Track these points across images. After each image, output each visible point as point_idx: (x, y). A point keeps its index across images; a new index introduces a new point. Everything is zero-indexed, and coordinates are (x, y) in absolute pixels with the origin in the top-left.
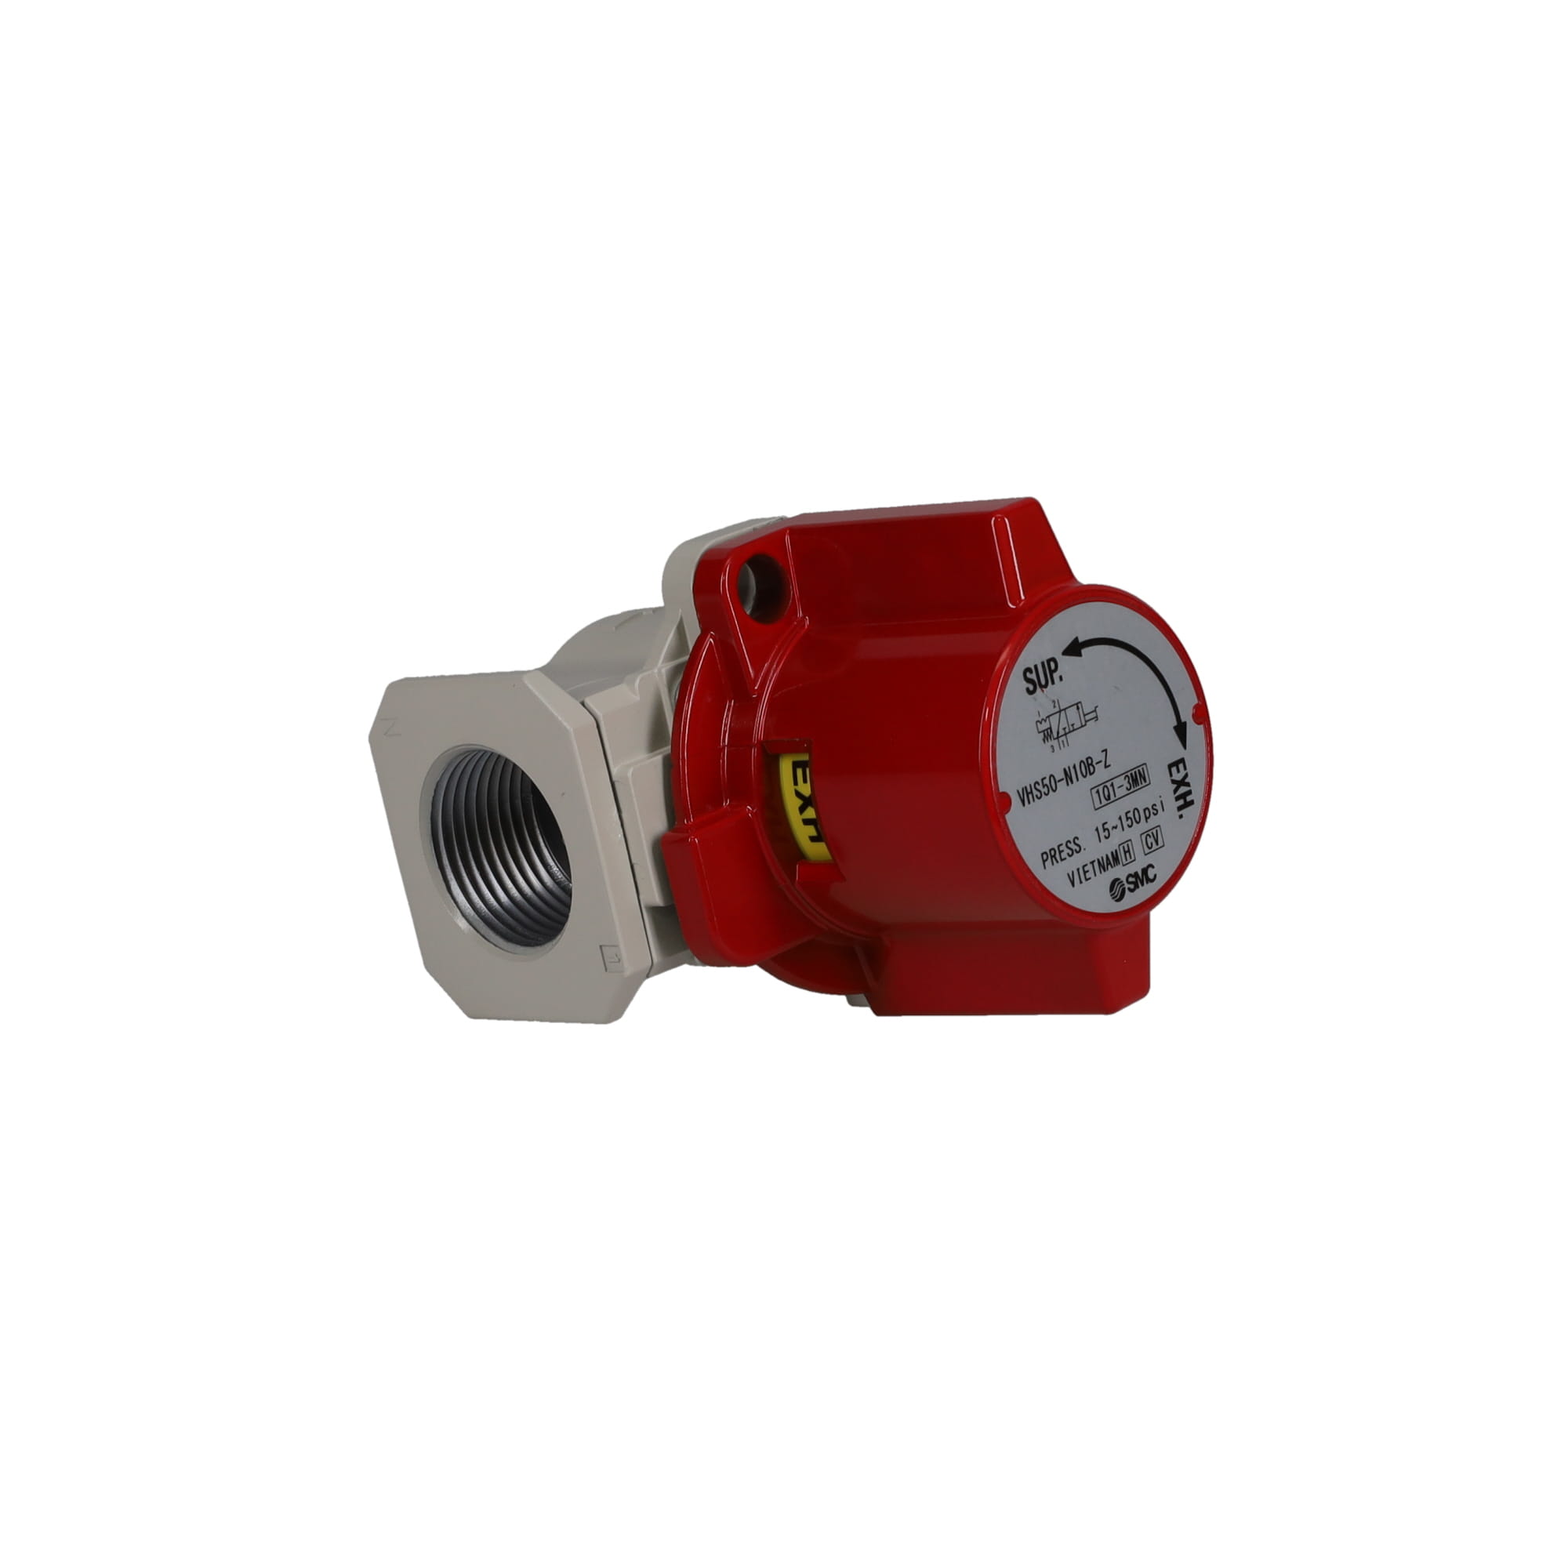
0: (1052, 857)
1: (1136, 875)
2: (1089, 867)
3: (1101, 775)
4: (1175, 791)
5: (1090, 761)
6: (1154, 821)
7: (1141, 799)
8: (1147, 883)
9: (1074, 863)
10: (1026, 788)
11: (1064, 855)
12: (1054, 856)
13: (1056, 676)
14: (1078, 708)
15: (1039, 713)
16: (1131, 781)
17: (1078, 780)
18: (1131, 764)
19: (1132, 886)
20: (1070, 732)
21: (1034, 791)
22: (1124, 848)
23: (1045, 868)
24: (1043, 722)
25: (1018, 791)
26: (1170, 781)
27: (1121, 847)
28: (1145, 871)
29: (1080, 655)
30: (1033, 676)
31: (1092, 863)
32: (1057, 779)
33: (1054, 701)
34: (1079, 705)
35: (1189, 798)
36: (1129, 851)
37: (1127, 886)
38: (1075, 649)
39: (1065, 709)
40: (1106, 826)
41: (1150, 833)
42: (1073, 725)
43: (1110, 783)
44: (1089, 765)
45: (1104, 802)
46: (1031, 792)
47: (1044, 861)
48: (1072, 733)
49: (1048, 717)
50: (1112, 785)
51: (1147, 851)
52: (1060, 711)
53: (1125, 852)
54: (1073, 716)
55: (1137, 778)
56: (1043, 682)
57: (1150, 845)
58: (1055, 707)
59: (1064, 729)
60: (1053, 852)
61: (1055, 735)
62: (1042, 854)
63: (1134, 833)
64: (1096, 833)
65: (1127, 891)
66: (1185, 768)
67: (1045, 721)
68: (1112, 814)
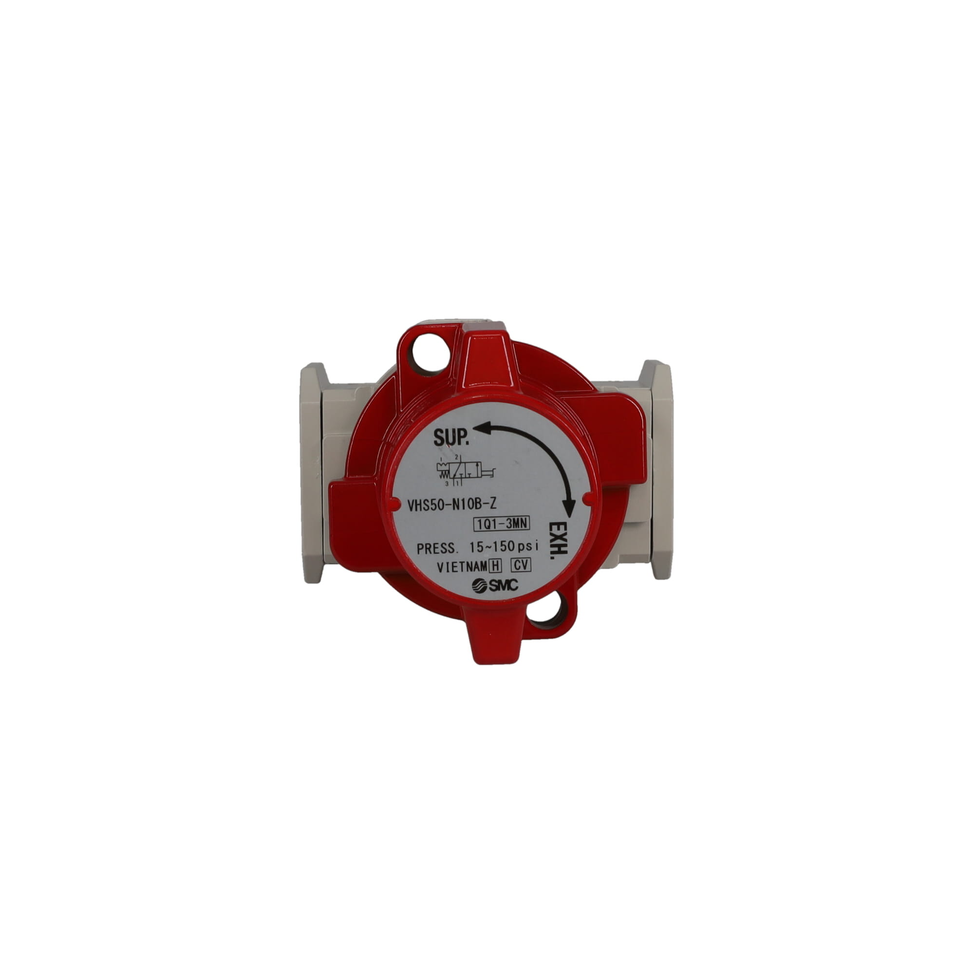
0: (426, 548)
1: (500, 582)
2: (459, 565)
3: (485, 511)
4: (552, 541)
5: (478, 500)
6: (525, 553)
7: (518, 536)
8: (508, 589)
9: (448, 558)
10: (416, 501)
11: (437, 550)
12: (429, 549)
13: (463, 441)
14: (477, 465)
15: (441, 458)
16: (512, 523)
17: (464, 508)
18: (516, 512)
19: (494, 588)
20: (466, 478)
21: (423, 505)
22: (493, 562)
23: (418, 553)
24: (443, 465)
25: (409, 501)
26: (549, 534)
27: (491, 561)
28: (508, 582)
29: (489, 433)
30: (444, 435)
31: (462, 563)
32: (445, 503)
33: (457, 455)
34: (479, 464)
35: (563, 549)
36: (497, 565)
37: (489, 586)
38: (486, 428)
39: (465, 463)
40: (480, 544)
41: (520, 560)
42: (469, 474)
43: (493, 519)
44: (476, 502)
45: (483, 528)
46: (420, 504)
47: (419, 549)
48: (466, 479)
49: (449, 463)
50: (494, 520)
51: (514, 569)
52: (461, 463)
53: (494, 565)
54: (472, 469)
55: (518, 523)
56: (451, 440)
57: (518, 567)
58: (456, 459)
59: (461, 474)
60: (428, 546)
61: (452, 476)
62: (418, 545)
63: (506, 557)
64: (471, 545)
65: (488, 588)
66: (566, 529)
67: (446, 465)
68: (488, 538)
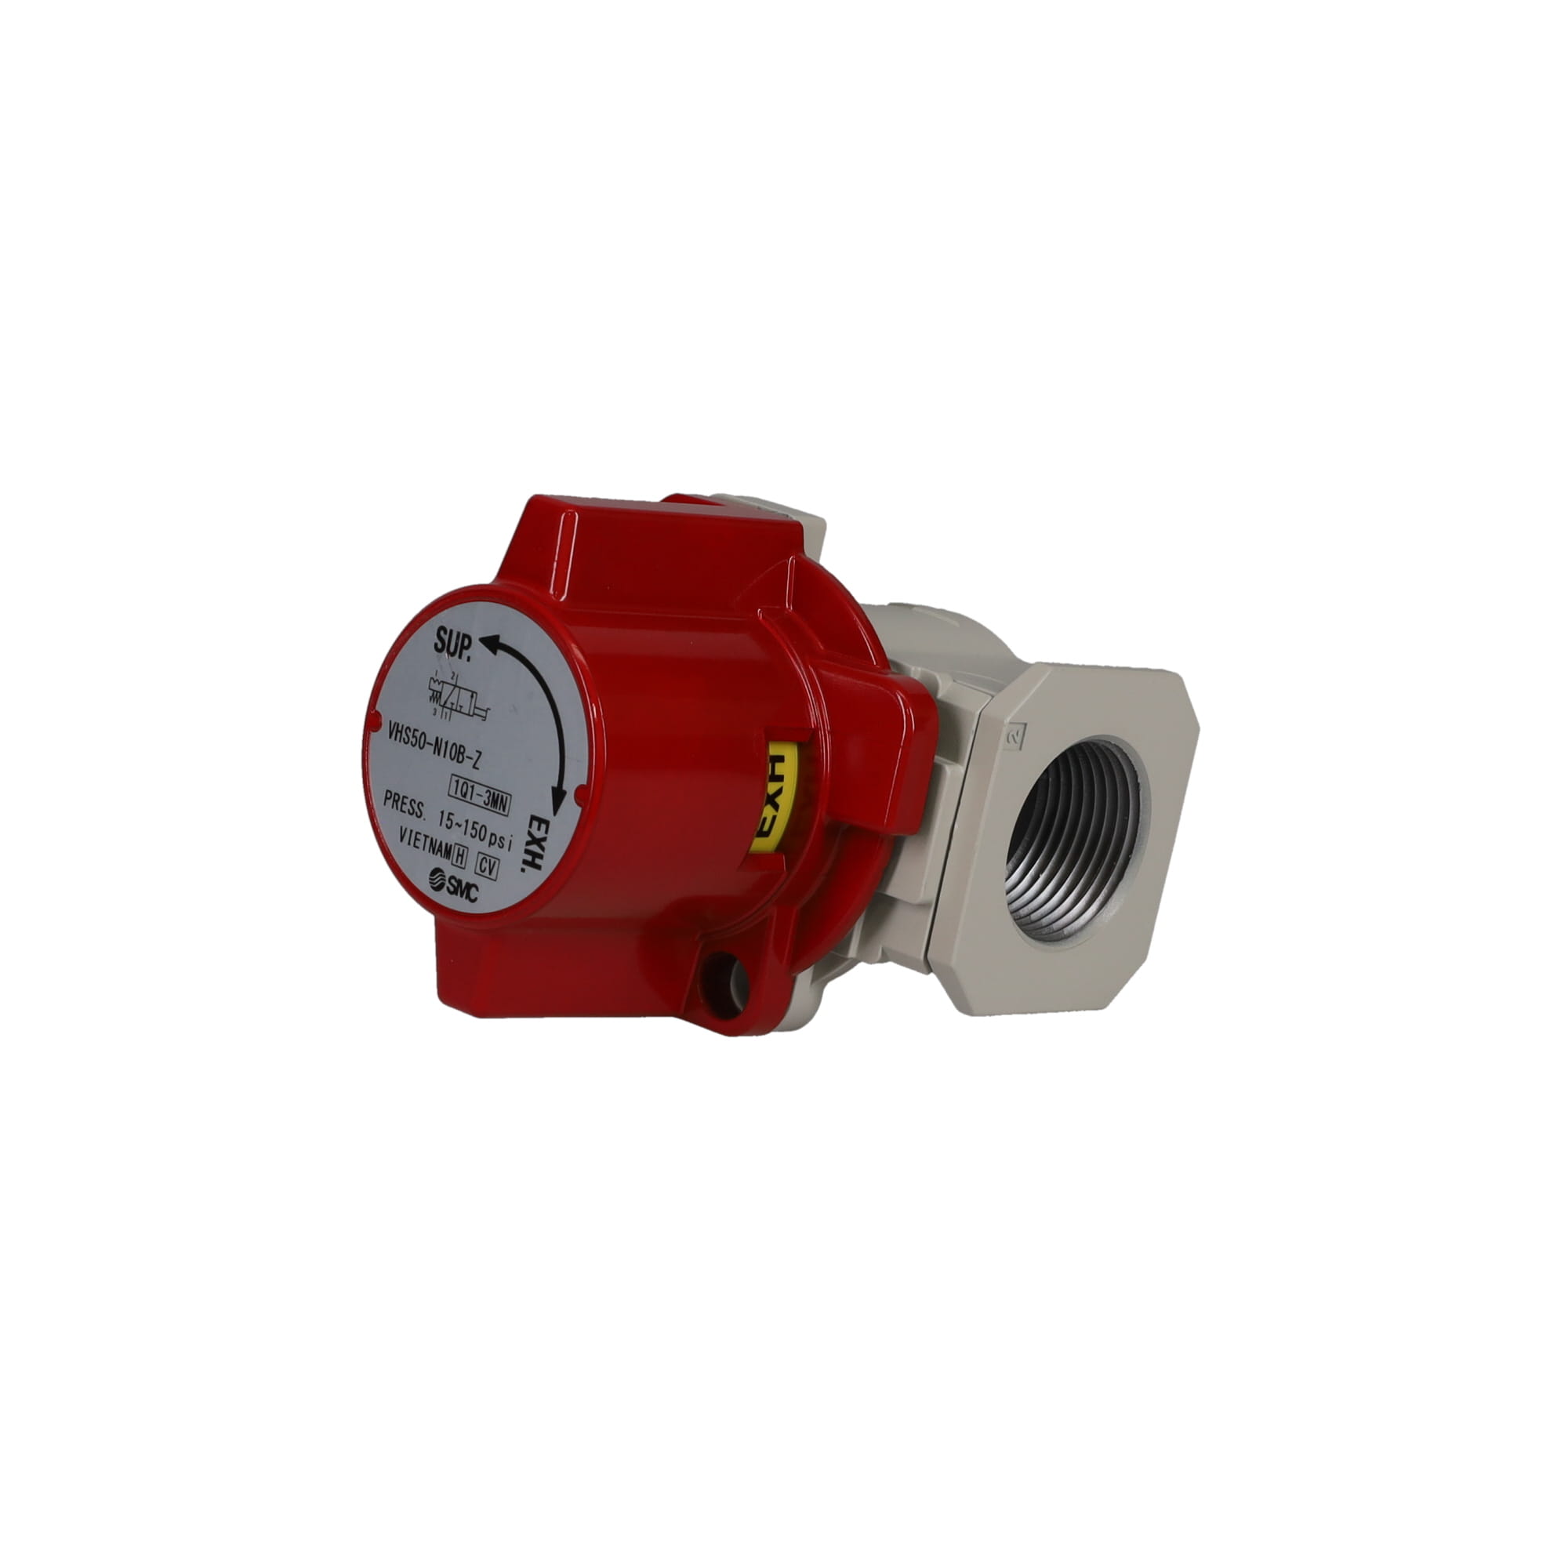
0: (394, 800)
1: (459, 882)
2: (422, 838)
3: (465, 769)
4: (528, 843)
5: (462, 750)
6: (494, 851)
7: (493, 822)
8: (466, 898)
9: (412, 823)
10: (398, 725)
11: (405, 808)
12: (397, 801)
13: (466, 653)
14: (472, 696)
15: (437, 672)
16: (491, 798)
17: (444, 756)
18: (499, 785)
19: (452, 889)
20: (456, 710)
21: (404, 735)
22: (459, 849)
23: (385, 804)
24: (437, 683)
25: (390, 722)
26: (527, 832)
27: (457, 847)
28: (469, 886)
29: (495, 653)
30: (446, 638)
31: (426, 837)
32: (427, 740)
33: (454, 673)
34: (475, 695)
35: (538, 861)
36: (462, 856)
37: (447, 884)
38: (493, 643)
39: (460, 688)
40: (451, 817)
41: (488, 858)
42: (461, 707)
43: (472, 784)
44: (460, 752)
45: (459, 795)
46: (401, 732)
47: (386, 798)
48: (456, 713)
49: (443, 682)
50: (473, 787)
51: (478, 871)
52: (455, 686)
53: (458, 855)
54: (465, 698)
55: (497, 801)
56: (452, 649)
57: (483, 869)
58: (452, 678)
59: (452, 704)
60: (397, 798)
61: (442, 703)
62: (387, 791)
63: (476, 846)
64: (440, 814)
65: (445, 888)
66: (546, 832)
67: (439, 684)
68: (465, 812)
